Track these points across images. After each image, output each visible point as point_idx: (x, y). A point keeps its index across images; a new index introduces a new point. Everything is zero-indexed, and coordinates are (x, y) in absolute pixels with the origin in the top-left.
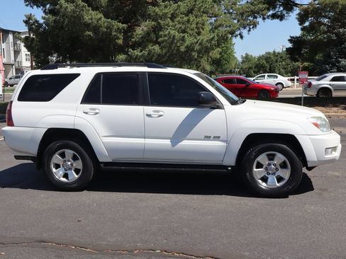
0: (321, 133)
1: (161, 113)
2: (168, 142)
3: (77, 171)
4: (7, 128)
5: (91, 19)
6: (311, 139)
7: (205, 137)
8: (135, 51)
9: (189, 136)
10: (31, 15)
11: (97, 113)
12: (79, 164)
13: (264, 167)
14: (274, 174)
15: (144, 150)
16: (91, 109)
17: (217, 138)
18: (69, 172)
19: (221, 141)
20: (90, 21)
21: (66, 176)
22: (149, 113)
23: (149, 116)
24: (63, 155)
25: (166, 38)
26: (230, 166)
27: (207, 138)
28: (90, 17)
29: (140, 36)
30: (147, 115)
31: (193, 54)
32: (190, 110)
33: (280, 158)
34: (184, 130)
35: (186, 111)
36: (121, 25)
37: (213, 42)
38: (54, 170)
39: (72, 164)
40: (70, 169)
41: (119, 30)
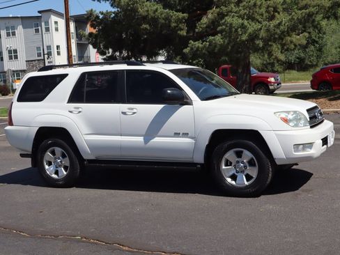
0: (290, 128)
1: (135, 111)
2: (141, 139)
3: (66, 168)
4: (8, 128)
5: (148, 11)
6: (276, 135)
7: (175, 133)
8: (197, 43)
9: (160, 133)
10: (92, 10)
11: (80, 112)
12: (66, 162)
13: (233, 165)
14: (243, 172)
15: (121, 148)
16: (75, 108)
17: (185, 135)
18: (59, 169)
19: (190, 138)
20: (145, 14)
21: (57, 173)
22: (124, 111)
23: (124, 113)
24: (53, 153)
25: (224, 27)
26: (198, 164)
27: (177, 135)
28: (146, 9)
29: (205, 26)
30: (123, 113)
31: (257, 42)
32: (161, 106)
33: (247, 155)
34: (156, 126)
35: (157, 108)
36: (181, 15)
37: (282, 28)
38: (47, 167)
39: (61, 162)
40: (60, 166)
41: (179, 21)
